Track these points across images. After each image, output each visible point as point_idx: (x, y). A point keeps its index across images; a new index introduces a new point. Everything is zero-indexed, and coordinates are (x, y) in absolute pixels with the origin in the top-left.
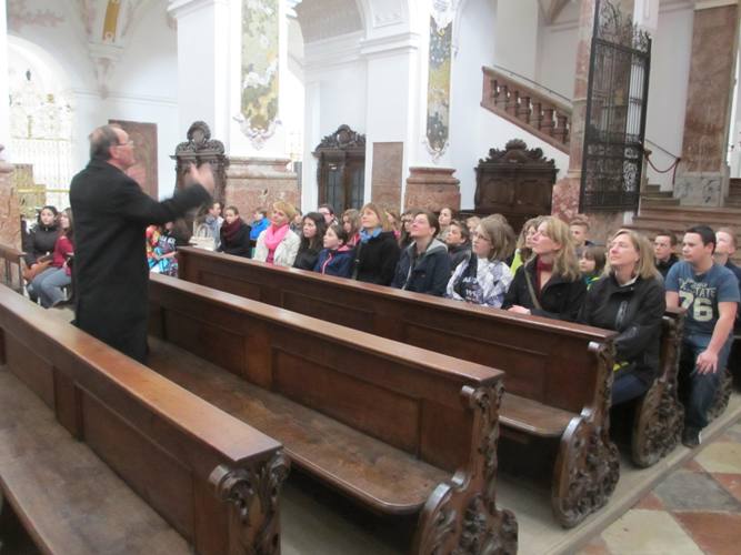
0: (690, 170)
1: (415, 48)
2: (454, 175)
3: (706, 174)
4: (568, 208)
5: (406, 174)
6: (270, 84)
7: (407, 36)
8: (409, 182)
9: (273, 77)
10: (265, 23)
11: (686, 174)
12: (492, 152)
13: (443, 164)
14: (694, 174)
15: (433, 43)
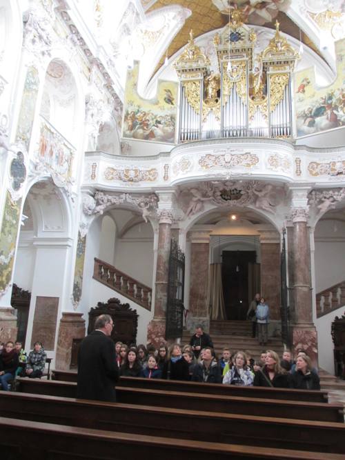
0: (194, 316)
1: (70, 246)
2: (82, 317)
3: (201, 318)
4: (156, 337)
5: (60, 317)
6: (9, 263)
7: (67, 239)
8: (62, 321)
9: (11, 258)
10: (12, 228)
11: (192, 318)
12: (99, 304)
13: (78, 311)
14: (196, 318)
15: (79, 244)
